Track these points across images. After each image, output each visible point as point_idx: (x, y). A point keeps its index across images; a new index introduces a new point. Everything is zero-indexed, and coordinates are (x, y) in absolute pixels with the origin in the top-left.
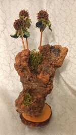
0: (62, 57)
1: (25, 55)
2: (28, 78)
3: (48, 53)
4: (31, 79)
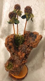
0: (36, 42)
1: (12, 39)
2: (12, 53)
3: (29, 37)
4: (14, 53)
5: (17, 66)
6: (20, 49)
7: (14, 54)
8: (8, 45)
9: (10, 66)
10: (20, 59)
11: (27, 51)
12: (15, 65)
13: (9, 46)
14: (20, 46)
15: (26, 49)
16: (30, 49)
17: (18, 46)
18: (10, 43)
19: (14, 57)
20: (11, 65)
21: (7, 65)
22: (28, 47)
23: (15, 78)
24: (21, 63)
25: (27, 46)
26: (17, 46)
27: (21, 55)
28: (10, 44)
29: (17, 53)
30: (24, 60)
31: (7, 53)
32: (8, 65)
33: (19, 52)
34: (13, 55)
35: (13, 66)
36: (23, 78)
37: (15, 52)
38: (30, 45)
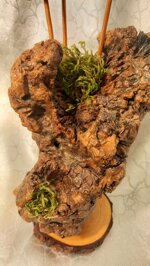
1: (44, 63)
2: (48, 138)
3: (127, 58)
4: (59, 140)
5: (78, 199)
6: (85, 116)
7: (57, 145)
8: (27, 97)
9: (44, 199)
10: (87, 167)
11: (126, 124)
12: (69, 194)
13: (33, 103)
14: (88, 102)
15: (118, 116)
16: (136, 117)
17: (74, 103)
18: (36, 85)
19: (60, 158)
20: (46, 194)
21: (29, 195)
22: (127, 109)
23: (63, 247)
24: (98, 182)
25: (123, 103)
26: (71, 107)
27: (98, 146)
28: (39, 93)
29: (76, 137)
30: (110, 170)
31: (16, 147)
32: (34, 198)
33: (85, 130)
34: (54, 148)
35: (57, 200)
36: (98, 243)
37: (62, 135)
38: (138, 98)
